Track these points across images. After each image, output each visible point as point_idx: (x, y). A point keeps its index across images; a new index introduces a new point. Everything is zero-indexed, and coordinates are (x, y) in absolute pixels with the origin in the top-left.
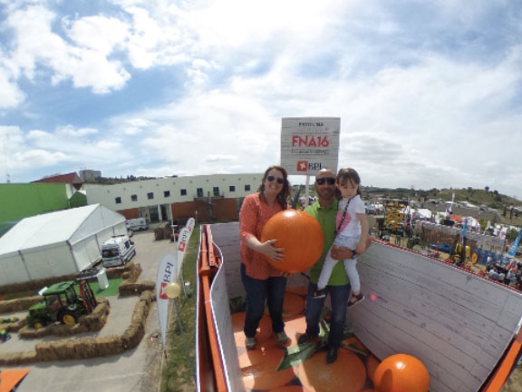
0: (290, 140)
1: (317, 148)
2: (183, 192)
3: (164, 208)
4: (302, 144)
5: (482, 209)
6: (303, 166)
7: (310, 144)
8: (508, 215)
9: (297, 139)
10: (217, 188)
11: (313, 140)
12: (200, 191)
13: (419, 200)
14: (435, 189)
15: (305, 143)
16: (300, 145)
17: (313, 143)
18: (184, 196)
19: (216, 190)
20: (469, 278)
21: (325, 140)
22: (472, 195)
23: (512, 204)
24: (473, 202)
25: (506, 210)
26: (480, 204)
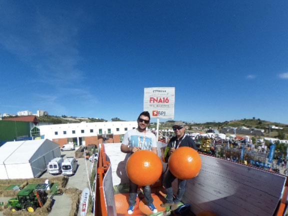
0: (149, 99)
1: (163, 103)
2: (92, 131)
3: (80, 139)
4: (155, 101)
5: (252, 130)
6: (155, 113)
7: (159, 102)
8: (267, 131)
9: (153, 99)
10: (110, 129)
11: (160, 99)
12: (100, 130)
13: (219, 129)
14: (226, 121)
15: (157, 101)
16: (154, 102)
17: (160, 101)
18: (92, 133)
19: (109, 130)
20: (249, 169)
21: (167, 99)
22: (246, 123)
23: (268, 125)
24: (248, 127)
25: (265, 129)
26: (251, 127)
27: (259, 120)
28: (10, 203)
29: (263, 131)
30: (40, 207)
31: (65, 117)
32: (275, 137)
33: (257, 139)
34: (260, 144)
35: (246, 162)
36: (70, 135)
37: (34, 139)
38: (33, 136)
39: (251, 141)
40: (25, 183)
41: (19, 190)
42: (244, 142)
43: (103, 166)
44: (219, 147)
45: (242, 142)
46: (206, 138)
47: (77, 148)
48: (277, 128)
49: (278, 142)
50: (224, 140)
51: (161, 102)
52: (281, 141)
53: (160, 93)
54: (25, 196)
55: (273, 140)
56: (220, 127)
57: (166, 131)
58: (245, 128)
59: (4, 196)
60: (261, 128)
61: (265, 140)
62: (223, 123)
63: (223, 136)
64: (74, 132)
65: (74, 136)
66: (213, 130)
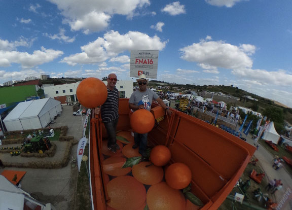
0: (135, 61)
1: (147, 65)
4: (140, 63)
5: (229, 97)
6: (140, 73)
7: (144, 63)
9: (138, 60)
13: (197, 91)
14: (205, 85)
15: (142, 62)
17: (145, 62)
21: (151, 61)
22: (224, 89)
24: (225, 93)
25: (241, 98)
26: (228, 94)
27: (237, 88)
28: (26, 147)
29: (238, 99)
30: (47, 149)
31: (63, 78)
32: (249, 108)
33: (231, 107)
34: (233, 112)
35: (217, 126)
36: (68, 93)
37: (40, 98)
38: (39, 96)
39: (226, 107)
41: (32, 138)
42: (220, 107)
43: (95, 117)
44: (196, 108)
45: (217, 107)
46: (185, 99)
47: (75, 103)
48: (252, 99)
49: (251, 113)
50: (200, 102)
52: (254, 112)
53: (145, 55)
54: (37, 142)
55: (246, 110)
58: (222, 94)
60: (238, 96)
61: (238, 109)
62: (202, 86)
63: (200, 99)
64: (71, 91)
65: (72, 94)
66: (192, 92)
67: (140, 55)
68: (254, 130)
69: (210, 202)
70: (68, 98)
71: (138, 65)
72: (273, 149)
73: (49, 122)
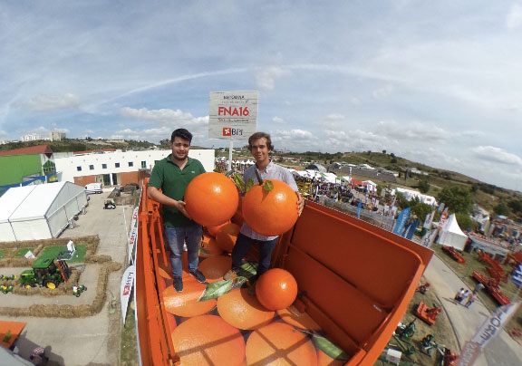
0: (218, 110)
1: (240, 116)
2: (131, 164)
3: (114, 175)
5: (379, 172)
6: (227, 131)
8: (403, 176)
9: (223, 110)
11: (235, 110)
12: (144, 163)
13: (326, 164)
14: (339, 153)
15: (229, 112)
16: (225, 114)
17: (235, 112)
18: (131, 167)
21: (246, 110)
22: (371, 159)
23: (406, 166)
24: (373, 165)
25: (400, 171)
26: (378, 166)
27: (392, 155)
28: (23, 277)
29: (396, 175)
30: (63, 282)
32: (414, 187)
33: (384, 189)
34: (388, 199)
36: (99, 171)
38: (46, 174)
39: (376, 190)
40: (40, 246)
41: (33, 257)
42: (365, 191)
43: (147, 211)
45: (360, 190)
47: (112, 189)
48: (419, 172)
49: (417, 198)
50: (332, 184)
51: (237, 113)
52: (421, 196)
53: (235, 100)
55: (410, 193)
56: (328, 162)
57: (243, 163)
58: (368, 167)
59: (14, 266)
60: (394, 170)
61: (397, 193)
62: (333, 155)
63: (331, 178)
64: (104, 166)
65: (105, 172)
66: (317, 165)
67: (226, 100)
68: (423, 229)
69: (362, 352)
70: (99, 180)
71: (223, 116)
72: (456, 260)
73: (64, 226)
